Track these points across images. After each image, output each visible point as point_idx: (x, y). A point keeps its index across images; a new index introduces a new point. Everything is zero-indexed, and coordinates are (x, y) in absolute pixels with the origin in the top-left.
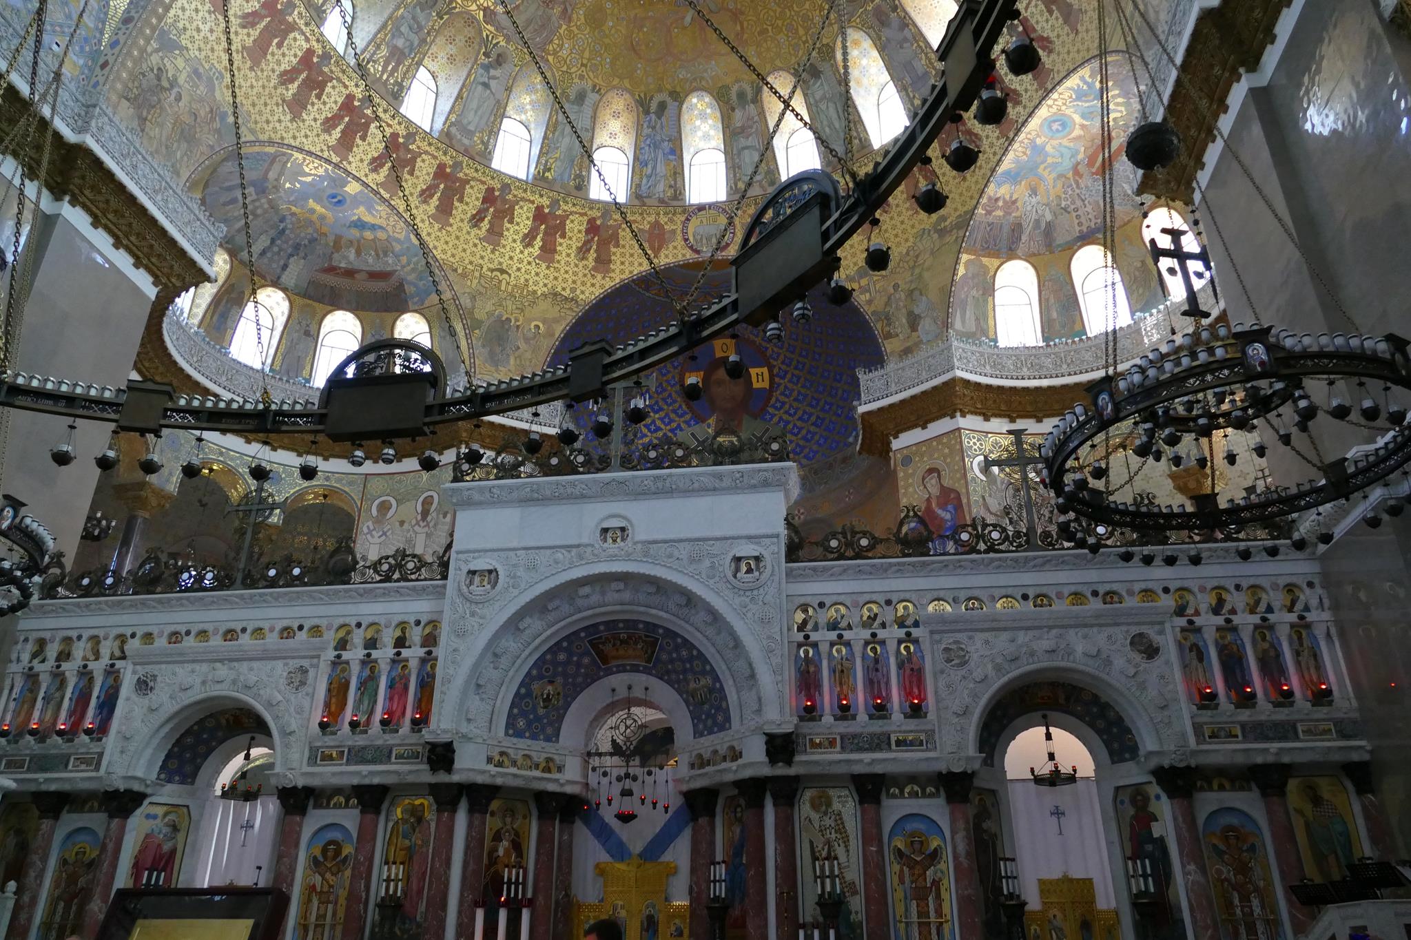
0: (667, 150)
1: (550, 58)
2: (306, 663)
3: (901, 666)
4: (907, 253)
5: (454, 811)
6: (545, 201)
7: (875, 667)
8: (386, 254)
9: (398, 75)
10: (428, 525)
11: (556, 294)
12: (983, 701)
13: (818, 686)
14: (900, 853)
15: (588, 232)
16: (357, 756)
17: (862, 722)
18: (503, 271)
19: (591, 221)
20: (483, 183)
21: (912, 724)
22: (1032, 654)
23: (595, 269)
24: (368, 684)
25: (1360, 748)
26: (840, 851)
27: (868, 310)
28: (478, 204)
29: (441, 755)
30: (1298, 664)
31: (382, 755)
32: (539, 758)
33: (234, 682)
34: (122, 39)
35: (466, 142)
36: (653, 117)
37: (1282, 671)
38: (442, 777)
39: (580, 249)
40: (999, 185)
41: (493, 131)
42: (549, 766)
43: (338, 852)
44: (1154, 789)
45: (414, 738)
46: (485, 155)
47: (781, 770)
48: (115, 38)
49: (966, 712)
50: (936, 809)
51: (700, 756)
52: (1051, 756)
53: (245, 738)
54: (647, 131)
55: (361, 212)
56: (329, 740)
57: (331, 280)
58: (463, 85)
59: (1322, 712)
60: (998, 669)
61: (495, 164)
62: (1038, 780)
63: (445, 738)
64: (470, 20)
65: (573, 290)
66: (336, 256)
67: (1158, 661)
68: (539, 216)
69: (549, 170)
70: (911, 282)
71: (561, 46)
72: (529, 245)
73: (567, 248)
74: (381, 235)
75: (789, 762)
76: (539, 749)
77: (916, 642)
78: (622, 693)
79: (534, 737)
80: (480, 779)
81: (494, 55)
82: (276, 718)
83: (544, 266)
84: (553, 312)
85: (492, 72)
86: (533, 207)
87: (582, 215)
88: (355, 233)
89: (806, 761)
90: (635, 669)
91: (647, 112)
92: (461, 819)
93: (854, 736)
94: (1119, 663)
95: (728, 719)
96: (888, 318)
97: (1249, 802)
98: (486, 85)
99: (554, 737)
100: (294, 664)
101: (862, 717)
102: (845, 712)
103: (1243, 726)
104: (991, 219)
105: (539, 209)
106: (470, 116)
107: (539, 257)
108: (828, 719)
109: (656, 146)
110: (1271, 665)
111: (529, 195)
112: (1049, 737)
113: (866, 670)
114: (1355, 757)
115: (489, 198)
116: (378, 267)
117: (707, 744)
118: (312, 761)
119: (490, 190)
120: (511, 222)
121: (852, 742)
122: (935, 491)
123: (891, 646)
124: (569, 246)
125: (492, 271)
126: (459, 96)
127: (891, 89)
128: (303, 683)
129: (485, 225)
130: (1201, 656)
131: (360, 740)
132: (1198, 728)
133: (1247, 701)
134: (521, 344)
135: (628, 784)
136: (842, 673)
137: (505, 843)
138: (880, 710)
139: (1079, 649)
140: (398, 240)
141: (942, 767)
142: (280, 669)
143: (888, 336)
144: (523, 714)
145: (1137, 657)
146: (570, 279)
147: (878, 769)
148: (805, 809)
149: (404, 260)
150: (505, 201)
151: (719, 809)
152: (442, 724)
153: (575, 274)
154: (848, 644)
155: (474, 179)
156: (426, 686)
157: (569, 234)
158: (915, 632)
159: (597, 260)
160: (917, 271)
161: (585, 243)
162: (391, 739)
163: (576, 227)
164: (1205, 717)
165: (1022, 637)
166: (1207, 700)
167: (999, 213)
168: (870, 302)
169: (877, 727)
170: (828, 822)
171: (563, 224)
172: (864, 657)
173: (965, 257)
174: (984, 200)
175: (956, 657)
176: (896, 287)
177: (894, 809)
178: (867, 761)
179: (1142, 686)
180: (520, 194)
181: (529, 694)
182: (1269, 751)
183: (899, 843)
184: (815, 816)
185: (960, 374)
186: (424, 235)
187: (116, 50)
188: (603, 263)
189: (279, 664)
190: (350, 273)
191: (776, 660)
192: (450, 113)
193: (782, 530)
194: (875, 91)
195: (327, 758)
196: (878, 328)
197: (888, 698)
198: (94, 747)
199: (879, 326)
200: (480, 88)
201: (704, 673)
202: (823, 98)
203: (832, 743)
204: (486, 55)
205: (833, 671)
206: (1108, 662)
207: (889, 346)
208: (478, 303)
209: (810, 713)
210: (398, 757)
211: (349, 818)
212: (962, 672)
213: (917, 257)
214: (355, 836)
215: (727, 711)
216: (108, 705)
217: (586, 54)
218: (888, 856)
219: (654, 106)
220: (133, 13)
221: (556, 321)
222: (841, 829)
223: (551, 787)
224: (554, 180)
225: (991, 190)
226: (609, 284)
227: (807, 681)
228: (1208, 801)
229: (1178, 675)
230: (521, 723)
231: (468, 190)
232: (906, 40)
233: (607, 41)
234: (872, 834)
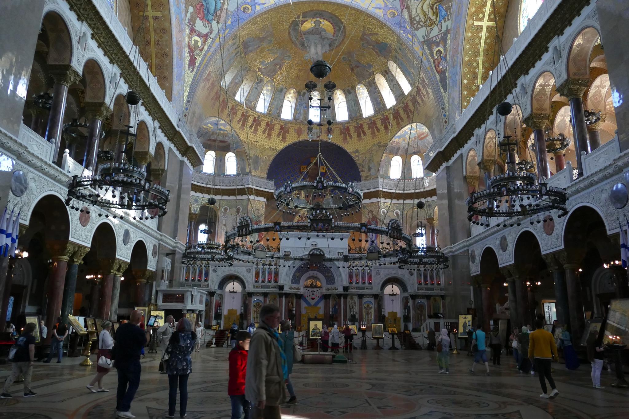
0: (304, 106)
1: (274, 80)
2: (250, 268)
3: (368, 274)
4: (370, 149)
5: (282, 297)
6: (269, 120)
7: (363, 274)
8: (226, 137)
9: (235, 90)
10: (239, 216)
11: (271, 148)
12: (382, 282)
13: (352, 277)
14: (365, 307)
15: (280, 129)
16: (263, 287)
17: (360, 285)
18: (257, 142)
19: (281, 126)
20: (253, 116)
21: (370, 285)
22: (391, 274)
23: (282, 140)
24: (264, 272)
25: (443, 293)
26: (355, 307)
27: (358, 162)
28: (252, 122)
29: (281, 288)
30: (436, 278)
31: (268, 287)
32: (297, 288)
33: (235, 271)
34: (189, 108)
35: (250, 105)
36: (301, 97)
37: (433, 279)
38: (281, 292)
39: (278, 134)
40: (395, 138)
41: (257, 101)
42: (298, 289)
43: (259, 304)
44: (409, 298)
45: (275, 284)
46: (255, 107)
47: (345, 293)
48: (186, 107)
49: (379, 284)
50: (372, 300)
51: (328, 288)
52: (393, 291)
53: (233, 280)
54: (299, 100)
55: (222, 127)
56: (257, 284)
57: (209, 142)
58: (251, 89)
59: (439, 286)
60: (385, 276)
61: (256, 110)
62: (390, 295)
63: (282, 285)
64: (255, 71)
65: (276, 147)
66: (212, 136)
67: (413, 276)
68: (268, 125)
69: (271, 111)
70: (370, 157)
71: (278, 76)
72: (264, 133)
73: (275, 133)
74: (226, 132)
75: (347, 292)
76: (297, 286)
77: (371, 270)
78: (311, 275)
79: (296, 284)
80: (288, 292)
81: (259, 80)
82: (245, 279)
83: (268, 139)
84: (270, 153)
85: (258, 84)
86: (266, 122)
87: (279, 124)
88: (218, 131)
89: (350, 291)
90: (315, 270)
91: (300, 95)
92: (284, 299)
93: (359, 287)
94: (406, 276)
95: (335, 282)
96: (363, 166)
97: (424, 301)
98: (256, 88)
99: (299, 283)
100: (248, 268)
101: (360, 283)
102: (357, 283)
103: (425, 288)
104: (392, 146)
105: (268, 122)
106: (252, 97)
107: (267, 137)
108: (354, 284)
109: (301, 105)
110: (432, 278)
111: (265, 119)
112: (393, 287)
113: (362, 275)
114: (442, 294)
115: (255, 120)
116: (223, 140)
117: (330, 286)
118: (254, 287)
119: (255, 118)
120: (260, 127)
121: (358, 288)
122: (371, 216)
123: (366, 271)
124: (275, 134)
125: (254, 141)
126: (249, 92)
127: (369, 99)
128: (250, 272)
129: (253, 128)
130: (420, 275)
131: (263, 284)
132: (418, 288)
133: (426, 284)
134: (262, 164)
135: (313, 293)
136: (357, 275)
137: (290, 303)
138: (364, 283)
139: (400, 273)
140: (230, 134)
141: (374, 293)
142: (244, 269)
143: (362, 171)
144: (294, 279)
145: (409, 275)
146: (275, 143)
147: (363, 293)
148: (348, 299)
149: (231, 139)
150: (258, 121)
151: (331, 298)
152: (281, 282)
153: (276, 142)
154: (358, 270)
155: (251, 115)
156: (277, 274)
157: (275, 130)
158: (371, 268)
159: (282, 138)
160: (372, 155)
161: (280, 132)
162: (270, 284)
163: (277, 128)
164: (419, 286)
165: (390, 271)
166: (420, 284)
167: (395, 144)
168: (358, 160)
169: (363, 286)
170: (353, 301)
171: (274, 127)
172: (361, 272)
173: (384, 155)
174: (391, 141)
175: (378, 273)
176: (366, 157)
177: (365, 300)
178: (361, 292)
179: (410, 281)
180: (263, 118)
181: (295, 275)
182: (429, 292)
183: (366, 306)
184: (350, 301)
185: (381, 189)
186: (238, 133)
187: (188, 111)
188: (284, 139)
189: (244, 268)
190: (214, 141)
191: (345, 273)
192: (247, 97)
193: (347, 247)
194: (365, 98)
195: (257, 287)
196: (360, 168)
197: (365, 280)
198: (206, 283)
199: (360, 167)
200: (255, 89)
201: (330, 273)
202: (351, 100)
203: (355, 288)
204: (257, 80)
205: (355, 275)
206: (404, 276)
207: (363, 174)
208: (251, 152)
209: (351, 283)
210: (272, 287)
211: (261, 298)
212: (379, 276)
213: (372, 151)
214: (263, 301)
215: (335, 280)
216: (207, 274)
217: (284, 78)
218: (363, 308)
219: (302, 93)
220: (189, 99)
221: (271, 156)
222: (355, 303)
223: (299, 293)
224: (272, 114)
225: (393, 139)
226: (285, 145)
227: (351, 276)
228: (418, 300)
229: (416, 279)
230: (294, 281)
231: (249, 118)
232: (376, 92)
233: (291, 75)
234: (360, 304)
